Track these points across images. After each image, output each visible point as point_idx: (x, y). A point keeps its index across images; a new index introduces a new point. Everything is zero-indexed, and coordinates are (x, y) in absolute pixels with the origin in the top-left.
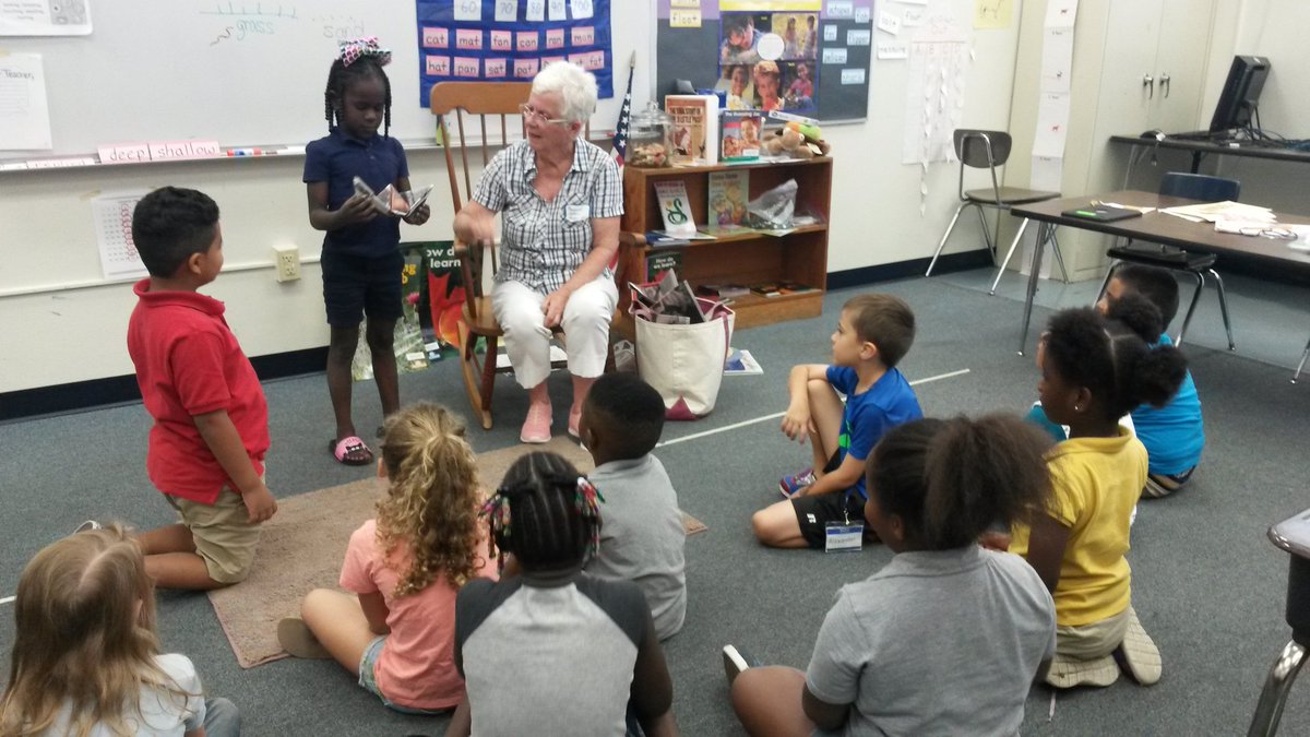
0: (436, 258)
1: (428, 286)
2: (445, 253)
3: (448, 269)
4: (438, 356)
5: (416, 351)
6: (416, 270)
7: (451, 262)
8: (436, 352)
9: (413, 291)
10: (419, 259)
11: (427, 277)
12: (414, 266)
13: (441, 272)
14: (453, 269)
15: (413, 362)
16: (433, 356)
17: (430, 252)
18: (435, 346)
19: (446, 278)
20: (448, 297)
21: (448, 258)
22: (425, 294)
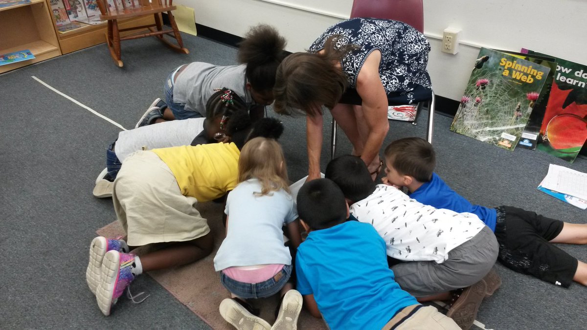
0: (563, 74)
1: (549, 92)
2: (573, 73)
3: (571, 86)
4: (530, 145)
5: (512, 134)
6: (542, 76)
7: (576, 81)
8: (531, 141)
9: (534, 91)
10: (548, 69)
11: (551, 85)
12: (542, 73)
13: (564, 86)
14: (575, 87)
15: (503, 140)
16: (526, 143)
17: (559, 68)
18: (534, 137)
19: (568, 92)
20: (564, 106)
21: (575, 78)
22: (545, 98)
